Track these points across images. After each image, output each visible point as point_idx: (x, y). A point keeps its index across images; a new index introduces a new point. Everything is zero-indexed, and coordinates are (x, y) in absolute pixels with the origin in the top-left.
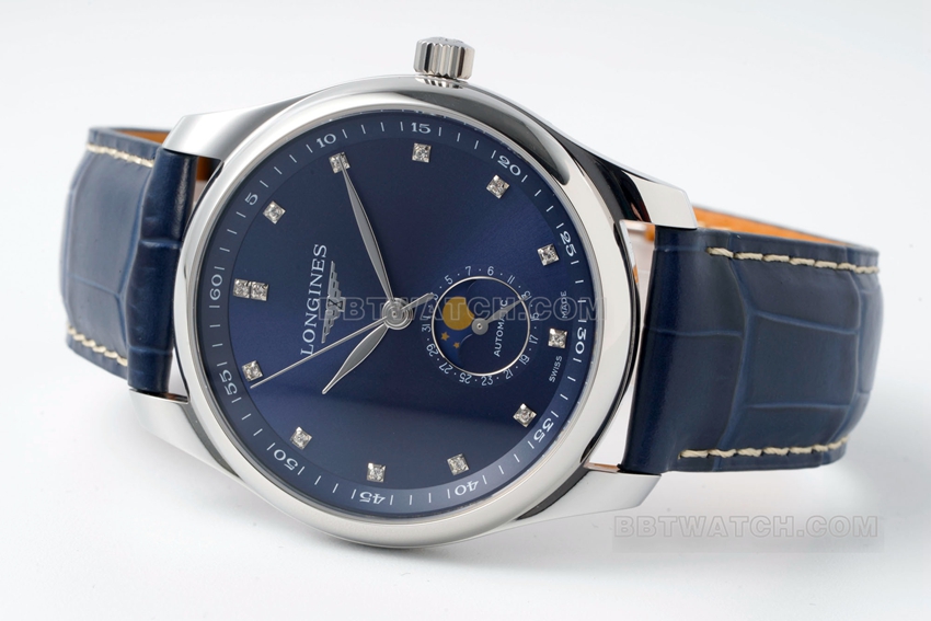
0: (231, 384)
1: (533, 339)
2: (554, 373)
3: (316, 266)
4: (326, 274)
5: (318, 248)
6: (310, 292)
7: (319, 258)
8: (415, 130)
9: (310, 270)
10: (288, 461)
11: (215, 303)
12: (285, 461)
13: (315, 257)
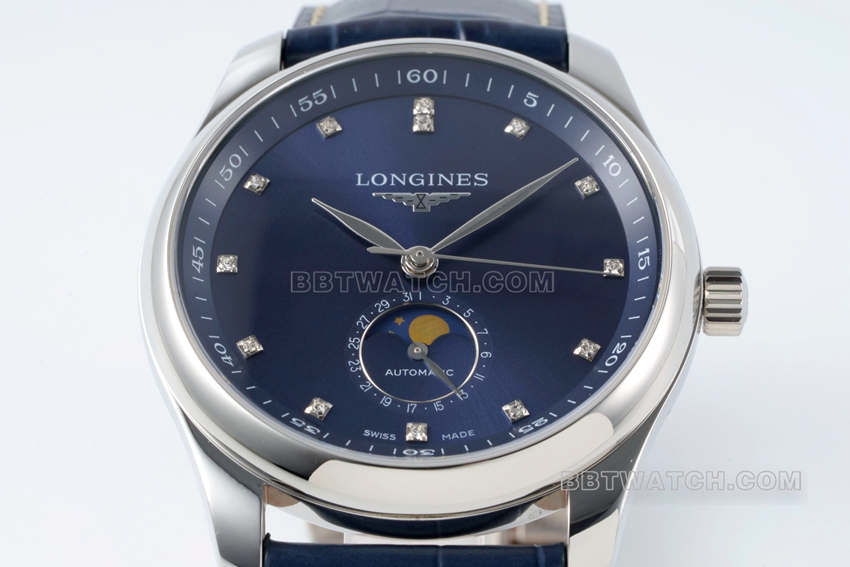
0: (310, 103)
1: (411, 408)
2: (375, 434)
3: (462, 177)
4: (454, 188)
5: (484, 177)
6: (431, 175)
7: (472, 180)
8: (640, 254)
9: (456, 172)
10: (230, 171)
11: (404, 77)
12: (229, 166)
13: (473, 176)
